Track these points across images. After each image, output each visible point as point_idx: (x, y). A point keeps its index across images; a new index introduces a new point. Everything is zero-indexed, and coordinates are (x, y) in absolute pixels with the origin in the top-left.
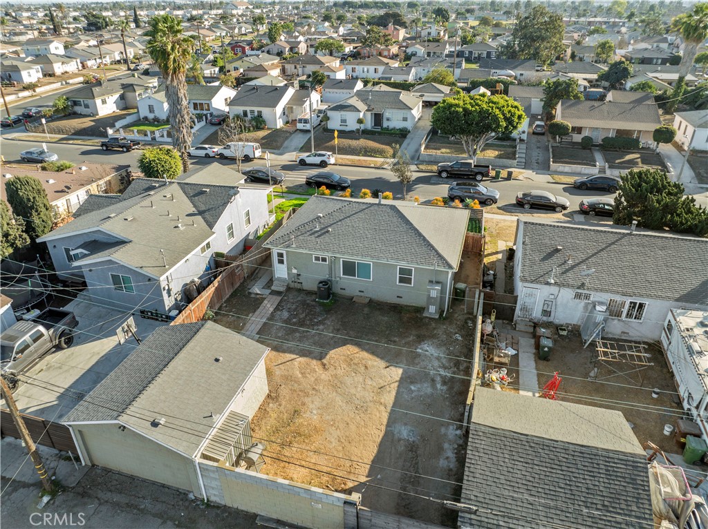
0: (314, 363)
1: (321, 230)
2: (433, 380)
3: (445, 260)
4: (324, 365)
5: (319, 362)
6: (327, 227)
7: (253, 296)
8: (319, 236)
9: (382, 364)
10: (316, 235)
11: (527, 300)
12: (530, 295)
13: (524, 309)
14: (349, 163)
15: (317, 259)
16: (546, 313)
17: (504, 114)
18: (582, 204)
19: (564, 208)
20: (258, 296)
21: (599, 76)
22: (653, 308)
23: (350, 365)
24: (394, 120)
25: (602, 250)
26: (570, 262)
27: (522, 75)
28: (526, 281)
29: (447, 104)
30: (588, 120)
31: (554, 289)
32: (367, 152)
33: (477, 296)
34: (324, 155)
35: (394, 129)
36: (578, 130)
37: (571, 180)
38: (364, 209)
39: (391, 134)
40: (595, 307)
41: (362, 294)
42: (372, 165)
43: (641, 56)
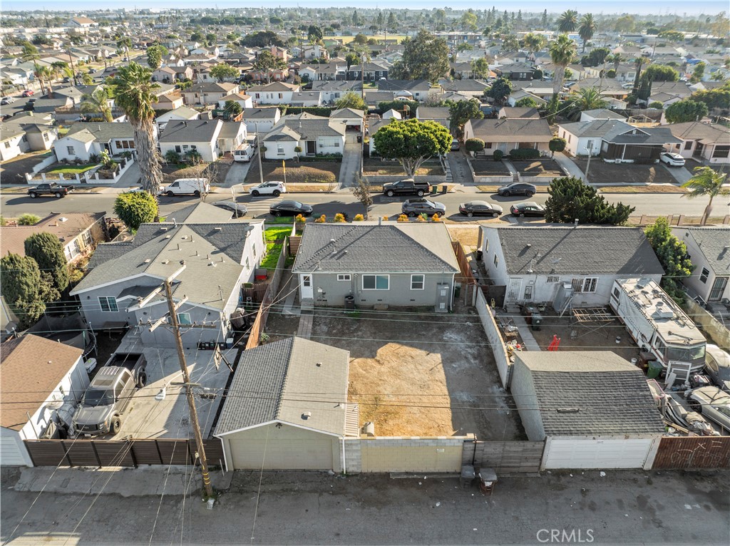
0: (369, 361)
1: (338, 253)
2: (466, 358)
3: (448, 265)
4: (378, 361)
5: (373, 360)
6: (343, 250)
7: (287, 317)
8: (338, 258)
9: (423, 353)
10: (336, 257)
11: (513, 288)
12: (516, 284)
13: (512, 295)
14: (299, 190)
15: (341, 277)
16: (528, 296)
17: (437, 138)
18: (512, 209)
19: (499, 213)
20: (292, 317)
21: (485, 93)
22: (602, 281)
23: (398, 358)
24: (327, 146)
25: (558, 243)
26: (539, 255)
27: (417, 94)
28: (513, 273)
29: (388, 131)
30: (496, 136)
31: (533, 277)
32: (311, 178)
33: (475, 290)
34: (276, 185)
35: (327, 154)
36: (489, 145)
37: (495, 188)
38: (369, 231)
39: (327, 160)
40: (563, 286)
41: (380, 302)
42: (321, 191)
43: (509, 71)
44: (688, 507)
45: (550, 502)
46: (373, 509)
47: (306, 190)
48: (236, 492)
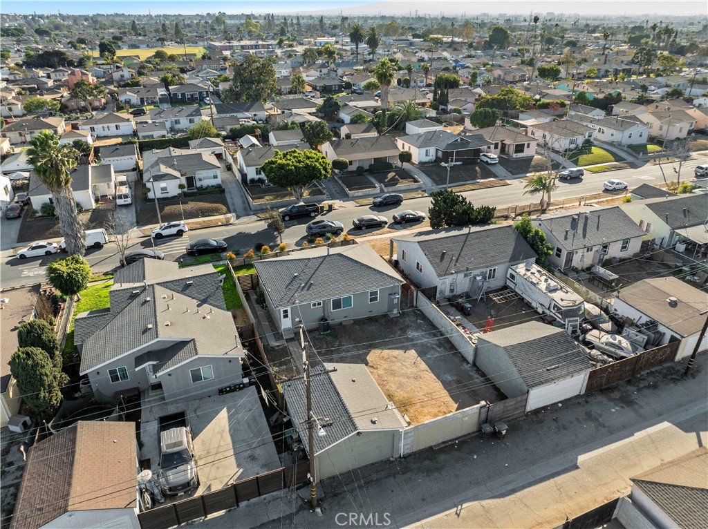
1: (306, 284)
2: (433, 348)
4: (373, 367)
5: (368, 366)
7: (276, 348)
8: (308, 289)
10: (306, 289)
11: (442, 287)
12: (443, 283)
13: (442, 292)
15: (314, 305)
16: (452, 290)
18: (394, 218)
20: (281, 347)
21: (317, 110)
22: (500, 270)
24: (206, 179)
27: (255, 115)
30: (356, 154)
31: (455, 276)
33: (415, 294)
34: (179, 225)
35: (208, 187)
40: (475, 278)
41: (346, 319)
42: (220, 224)
44: (613, 410)
45: (540, 432)
46: (436, 474)
47: (206, 225)
48: (332, 497)
